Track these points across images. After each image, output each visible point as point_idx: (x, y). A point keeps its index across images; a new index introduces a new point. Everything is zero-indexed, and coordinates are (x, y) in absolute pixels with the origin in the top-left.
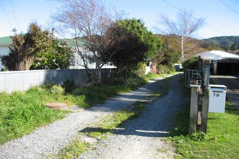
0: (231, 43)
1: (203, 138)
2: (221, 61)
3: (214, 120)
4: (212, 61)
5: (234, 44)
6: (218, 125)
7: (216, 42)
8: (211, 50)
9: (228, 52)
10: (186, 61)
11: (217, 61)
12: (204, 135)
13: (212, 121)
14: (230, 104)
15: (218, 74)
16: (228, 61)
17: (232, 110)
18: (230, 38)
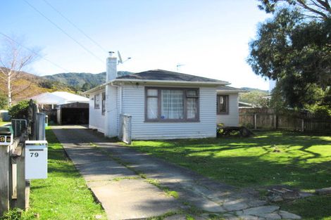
0: (82, 83)
1: (19, 217)
2: (66, 107)
3: (43, 189)
4: (55, 106)
5: (86, 84)
6: (48, 194)
7: (62, 81)
8: (56, 90)
9: (78, 94)
10: (14, 107)
11: (62, 105)
12: (20, 213)
13: (40, 190)
14: (70, 164)
15: (63, 124)
16: (76, 106)
17: (71, 171)
18: (81, 75)
